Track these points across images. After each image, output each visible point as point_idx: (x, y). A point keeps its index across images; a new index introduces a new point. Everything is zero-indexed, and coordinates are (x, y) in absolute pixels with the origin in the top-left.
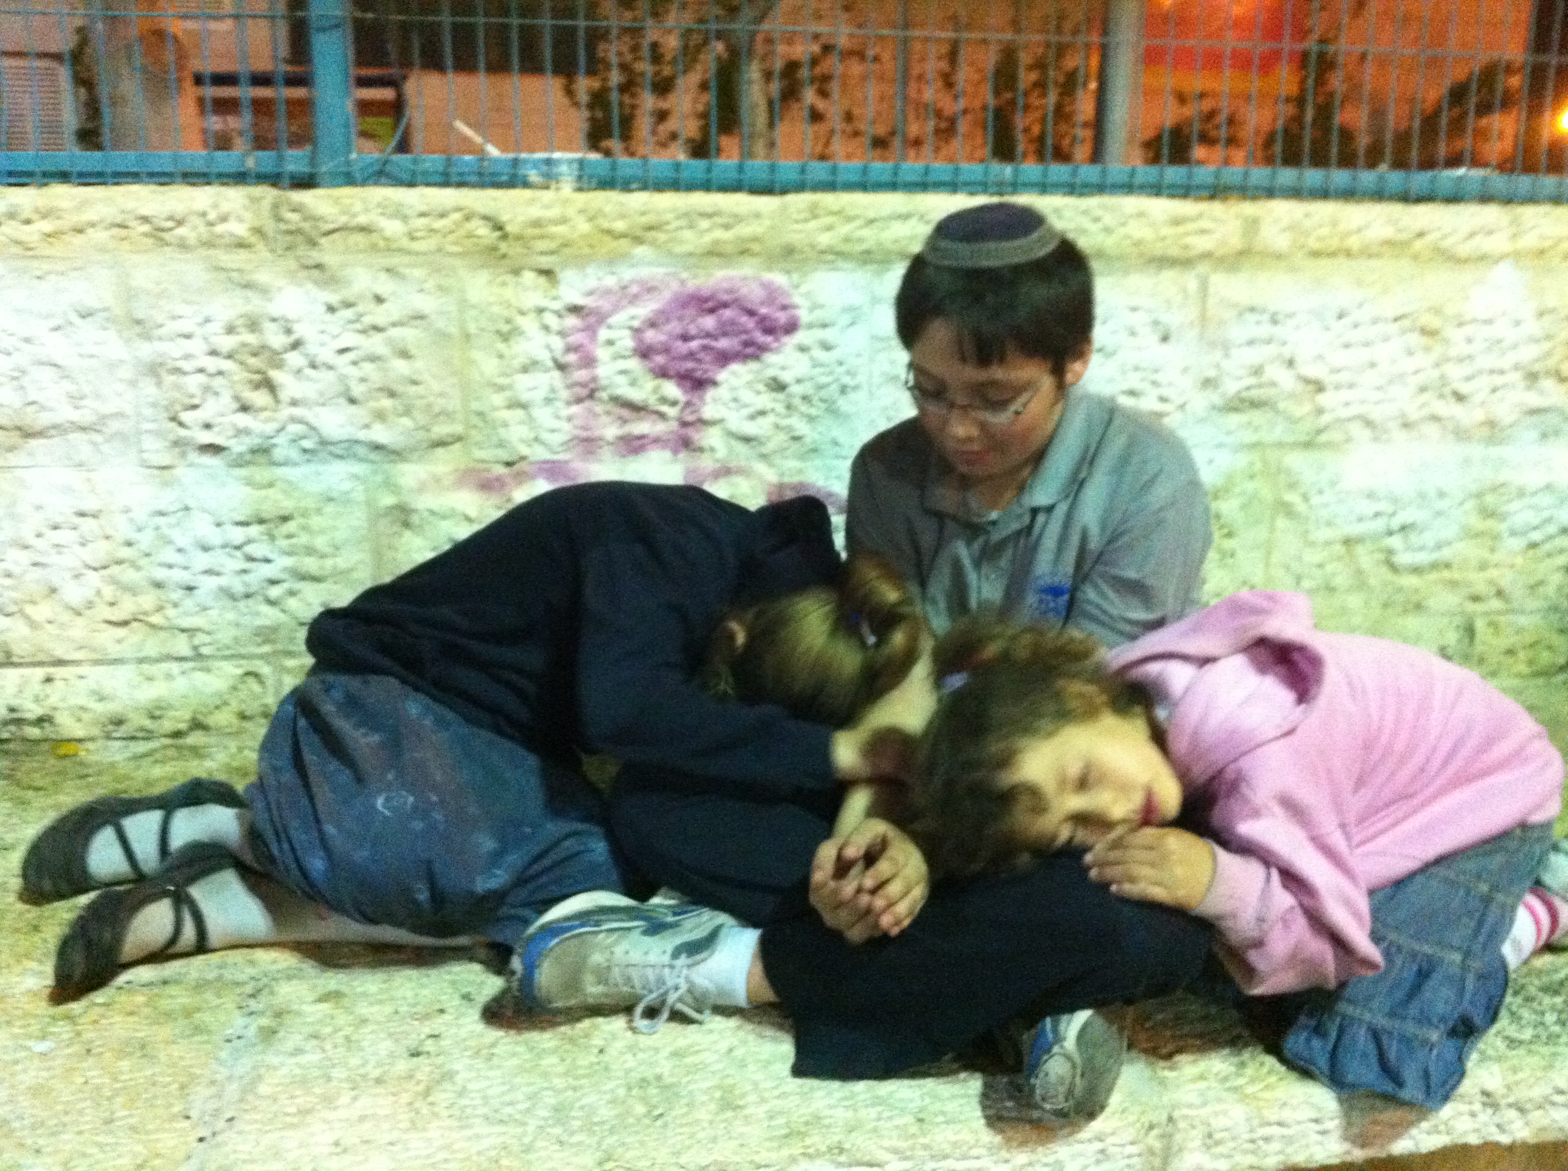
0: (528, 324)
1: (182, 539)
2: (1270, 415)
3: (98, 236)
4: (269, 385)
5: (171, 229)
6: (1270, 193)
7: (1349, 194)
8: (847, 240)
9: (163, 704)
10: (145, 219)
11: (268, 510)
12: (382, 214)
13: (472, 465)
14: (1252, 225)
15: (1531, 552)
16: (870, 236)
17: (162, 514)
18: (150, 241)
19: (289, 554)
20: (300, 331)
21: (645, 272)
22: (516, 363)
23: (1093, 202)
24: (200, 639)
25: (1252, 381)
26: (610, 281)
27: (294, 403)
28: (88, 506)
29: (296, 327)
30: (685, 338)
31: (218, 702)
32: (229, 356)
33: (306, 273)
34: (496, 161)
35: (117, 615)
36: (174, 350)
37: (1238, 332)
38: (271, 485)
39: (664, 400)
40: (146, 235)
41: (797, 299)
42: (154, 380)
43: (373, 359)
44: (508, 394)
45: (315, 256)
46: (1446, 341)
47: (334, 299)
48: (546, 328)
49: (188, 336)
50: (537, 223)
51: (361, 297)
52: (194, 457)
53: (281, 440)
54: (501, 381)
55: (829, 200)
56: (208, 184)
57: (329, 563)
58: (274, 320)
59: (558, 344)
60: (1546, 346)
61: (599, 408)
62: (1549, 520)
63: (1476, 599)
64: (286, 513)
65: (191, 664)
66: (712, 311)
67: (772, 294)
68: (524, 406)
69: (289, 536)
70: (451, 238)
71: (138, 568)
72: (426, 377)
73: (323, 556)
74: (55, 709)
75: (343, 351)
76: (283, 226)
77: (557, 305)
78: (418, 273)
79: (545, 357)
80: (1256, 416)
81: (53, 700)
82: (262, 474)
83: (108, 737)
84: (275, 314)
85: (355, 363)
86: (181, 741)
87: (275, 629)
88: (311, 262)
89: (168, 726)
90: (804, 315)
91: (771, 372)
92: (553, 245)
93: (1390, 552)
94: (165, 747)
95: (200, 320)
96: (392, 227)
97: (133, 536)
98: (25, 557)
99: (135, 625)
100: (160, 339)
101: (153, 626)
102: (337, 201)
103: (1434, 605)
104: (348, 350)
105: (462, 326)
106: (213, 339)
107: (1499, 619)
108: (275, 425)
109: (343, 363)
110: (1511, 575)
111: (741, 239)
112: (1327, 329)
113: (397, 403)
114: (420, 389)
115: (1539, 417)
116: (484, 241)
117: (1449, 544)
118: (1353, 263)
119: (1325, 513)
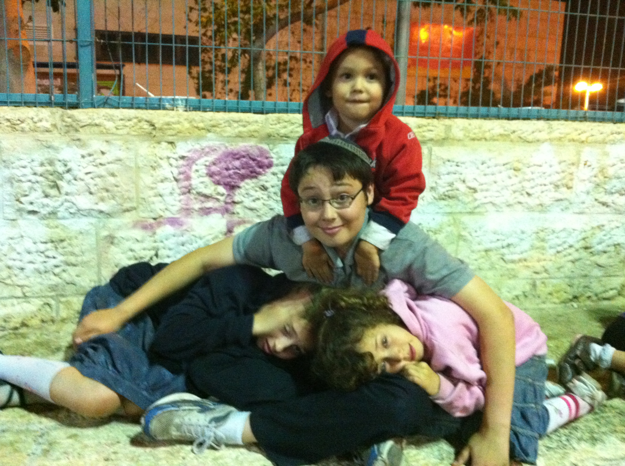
0: (164, 163)
1: (19, 248)
2: (456, 202)
4: (57, 187)
5: (19, 124)
6: (456, 115)
7: (486, 117)
8: (292, 132)
9: (10, 316)
10: (8, 120)
11: (55, 237)
12: (105, 119)
13: (140, 219)
14: (448, 128)
15: (558, 255)
17: (11, 239)
18: (10, 129)
19: (63, 255)
20: (70, 165)
21: (211, 143)
22: (159, 179)
24: (26, 290)
25: (450, 188)
26: (197, 147)
27: (67, 194)
29: (69, 164)
30: (227, 169)
31: (33, 315)
32: (41, 175)
33: (72, 142)
34: (153, 99)
36: (18, 172)
37: (443, 170)
38: (57, 227)
39: (218, 194)
40: (7, 126)
41: (272, 155)
42: (9, 184)
43: (100, 177)
44: (155, 191)
45: (78, 136)
46: (524, 173)
47: (84, 152)
48: (171, 165)
49: (24, 167)
50: (168, 124)
51: (96, 152)
52: (25, 215)
53: (62, 209)
54: (153, 186)
55: (284, 116)
56: (35, 107)
57: (79, 259)
58: (60, 161)
59: (176, 171)
60: (563, 175)
61: (192, 197)
62: (565, 242)
63: (536, 273)
64: (62, 238)
65: (22, 300)
66: (238, 159)
67: (262, 153)
68: (161, 196)
69: (64, 248)
70: (133, 129)
71: (2, 261)
72: (122, 184)
73: (77, 256)
75: (87, 174)
76: (64, 124)
77: (176, 156)
78: (119, 143)
80: (451, 202)
82: (52, 222)
84: (61, 158)
85: (92, 178)
86: (17, 332)
87: (56, 286)
88: (75, 138)
89: (12, 325)
90: (275, 161)
91: (262, 183)
92: (173, 132)
93: (503, 255)
94: (10, 334)
95: (29, 161)
96: (110, 125)
100: (13, 168)
101: (6, 284)
102: (87, 114)
103: (521, 275)
104: (90, 173)
105: (136, 164)
106: (35, 168)
107: (546, 281)
108: (59, 203)
109: (87, 178)
110: (550, 264)
111: (250, 131)
112: (478, 168)
113: (109, 194)
114: (119, 189)
115: (559, 203)
116: (147, 130)
117: (526, 251)
118: (488, 143)
119: (478, 239)
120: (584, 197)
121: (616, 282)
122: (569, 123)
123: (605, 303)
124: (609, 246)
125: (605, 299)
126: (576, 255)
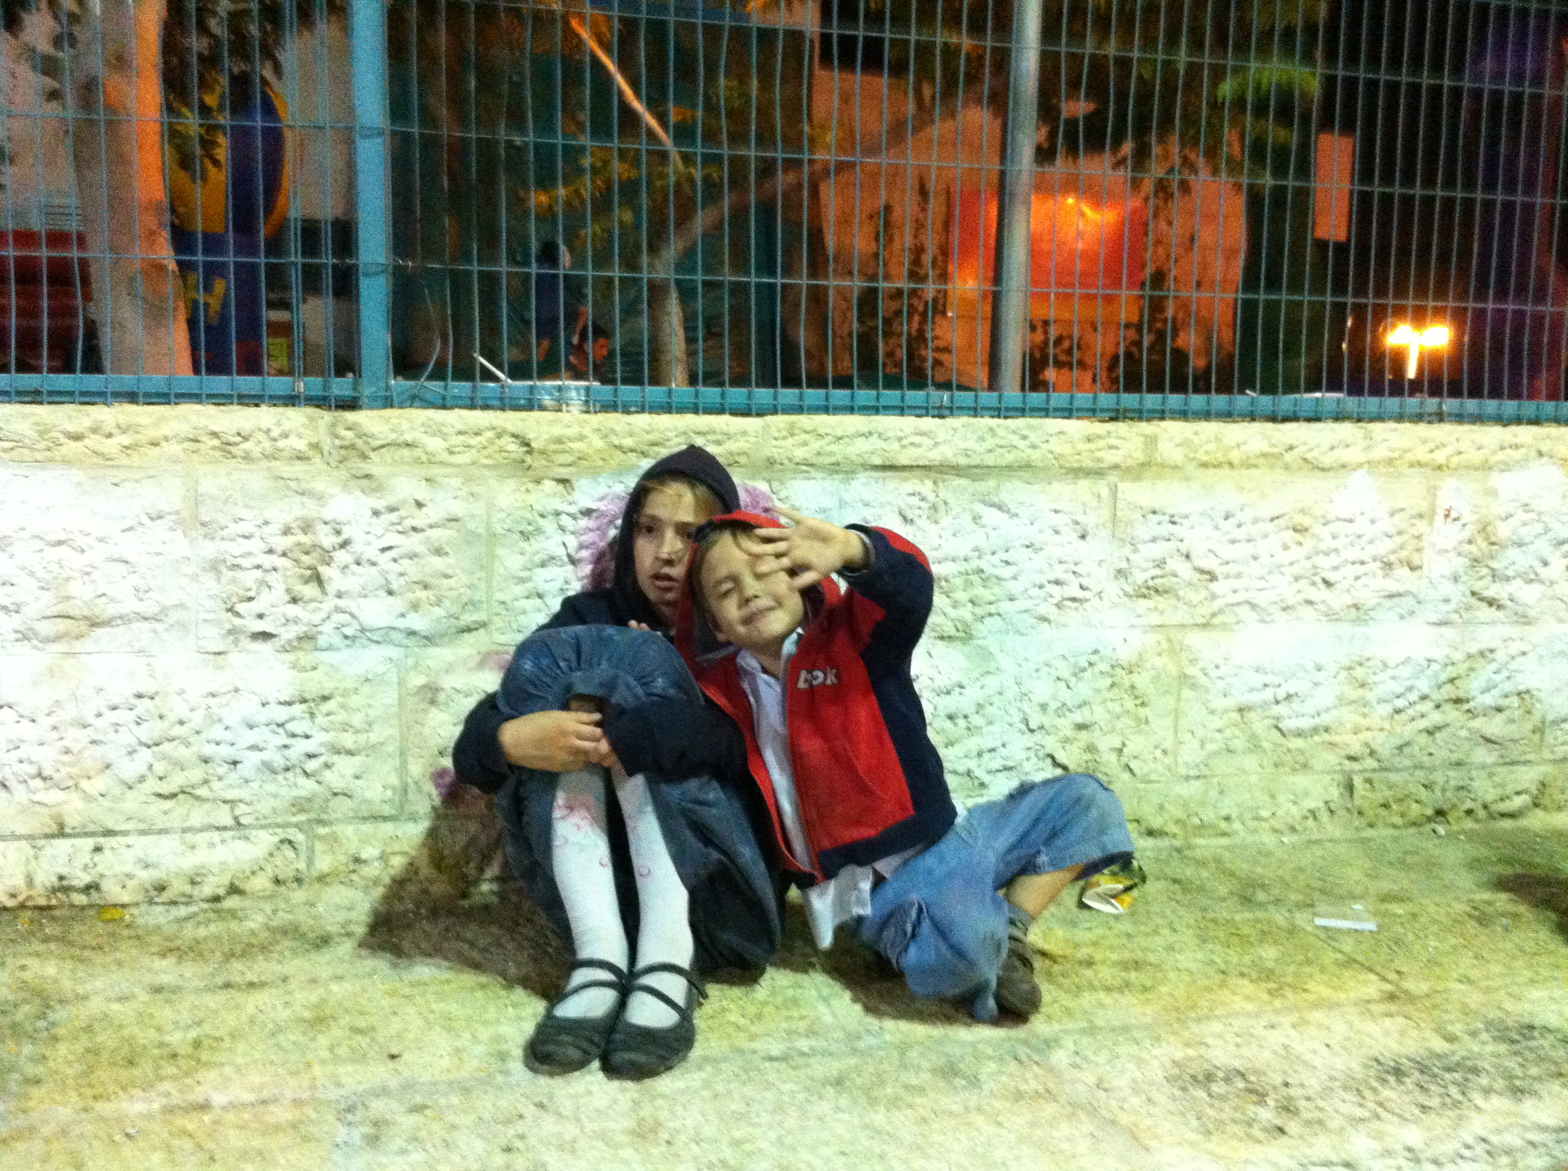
0: (549, 525)
1: (232, 718)
2: (1173, 601)
3: (172, 449)
5: (235, 444)
6: (1162, 415)
7: (1227, 416)
8: (819, 454)
9: (203, 871)
10: (215, 435)
11: (312, 690)
12: (426, 432)
13: (494, 648)
14: (1151, 441)
15: (1397, 717)
16: (839, 451)
18: (217, 454)
19: (326, 730)
20: (348, 532)
22: (537, 559)
23: (1020, 423)
24: (240, 809)
25: (1158, 572)
27: (339, 596)
28: (148, 688)
29: (345, 529)
31: (255, 868)
32: (284, 554)
33: (353, 483)
34: (515, 388)
35: (165, 788)
36: (235, 549)
37: (1142, 531)
38: (314, 668)
40: (214, 448)
42: (212, 574)
43: (413, 556)
44: (529, 585)
45: (366, 467)
46: (1317, 537)
47: (380, 504)
48: (562, 529)
49: (248, 537)
50: (559, 440)
51: (404, 502)
52: (246, 643)
53: (327, 628)
54: (523, 574)
55: (804, 420)
57: (362, 738)
58: (325, 523)
59: (572, 542)
60: (1399, 540)
62: (1410, 689)
63: (1352, 758)
64: (326, 693)
65: (230, 833)
69: (329, 714)
70: (485, 452)
71: (188, 745)
72: (457, 572)
73: (357, 732)
74: (102, 876)
75: (383, 550)
76: (337, 442)
77: (573, 509)
78: (455, 482)
79: (561, 552)
80: (1161, 602)
81: (100, 869)
82: (305, 658)
83: (151, 902)
84: (328, 518)
85: (395, 560)
86: (218, 906)
87: (309, 800)
88: (360, 473)
89: (207, 890)
92: (570, 459)
93: (1278, 718)
94: (204, 911)
95: (260, 522)
96: (435, 444)
97: (185, 714)
98: (84, 736)
99: (181, 797)
100: (223, 539)
101: (198, 798)
102: (387, 420)
103: (1317, 764)
104: (390, 548)
105: (488, 526)
106: (271, 540)
107: (1374, 776)
108: (323, 615)
109: (384, 559)
110: (1381, 737)
111: (731, 454)
112: (1217, 528)
113: (430, 593)
114: (452, 582)
115: (1396, 600)
116: (513, 456)
117: (1327, 710)
118: (1235, 473)
119: (1221, 684)
120: (1448, 589)
121: (1527, 777)
122: (1406, 426)
123: (1507, 824)
124: (1506, 696)
125: (1503, 815)
126: (1436, 718)
